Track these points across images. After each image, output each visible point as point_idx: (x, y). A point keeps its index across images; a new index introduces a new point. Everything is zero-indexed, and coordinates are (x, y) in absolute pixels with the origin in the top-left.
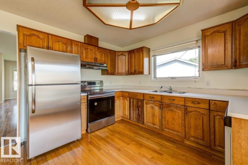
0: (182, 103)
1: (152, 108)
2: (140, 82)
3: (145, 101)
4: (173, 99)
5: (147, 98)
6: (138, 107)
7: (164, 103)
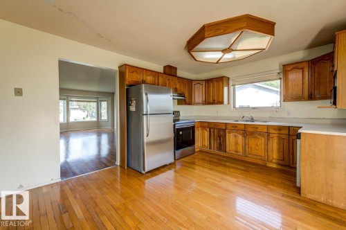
0: (266, 131)
1: (235, 136)
2: (217, 112)
3: (227, 131)
4: (256, 127)
5: (229, 127)
6: (219, 137)
7: (248, 131)
